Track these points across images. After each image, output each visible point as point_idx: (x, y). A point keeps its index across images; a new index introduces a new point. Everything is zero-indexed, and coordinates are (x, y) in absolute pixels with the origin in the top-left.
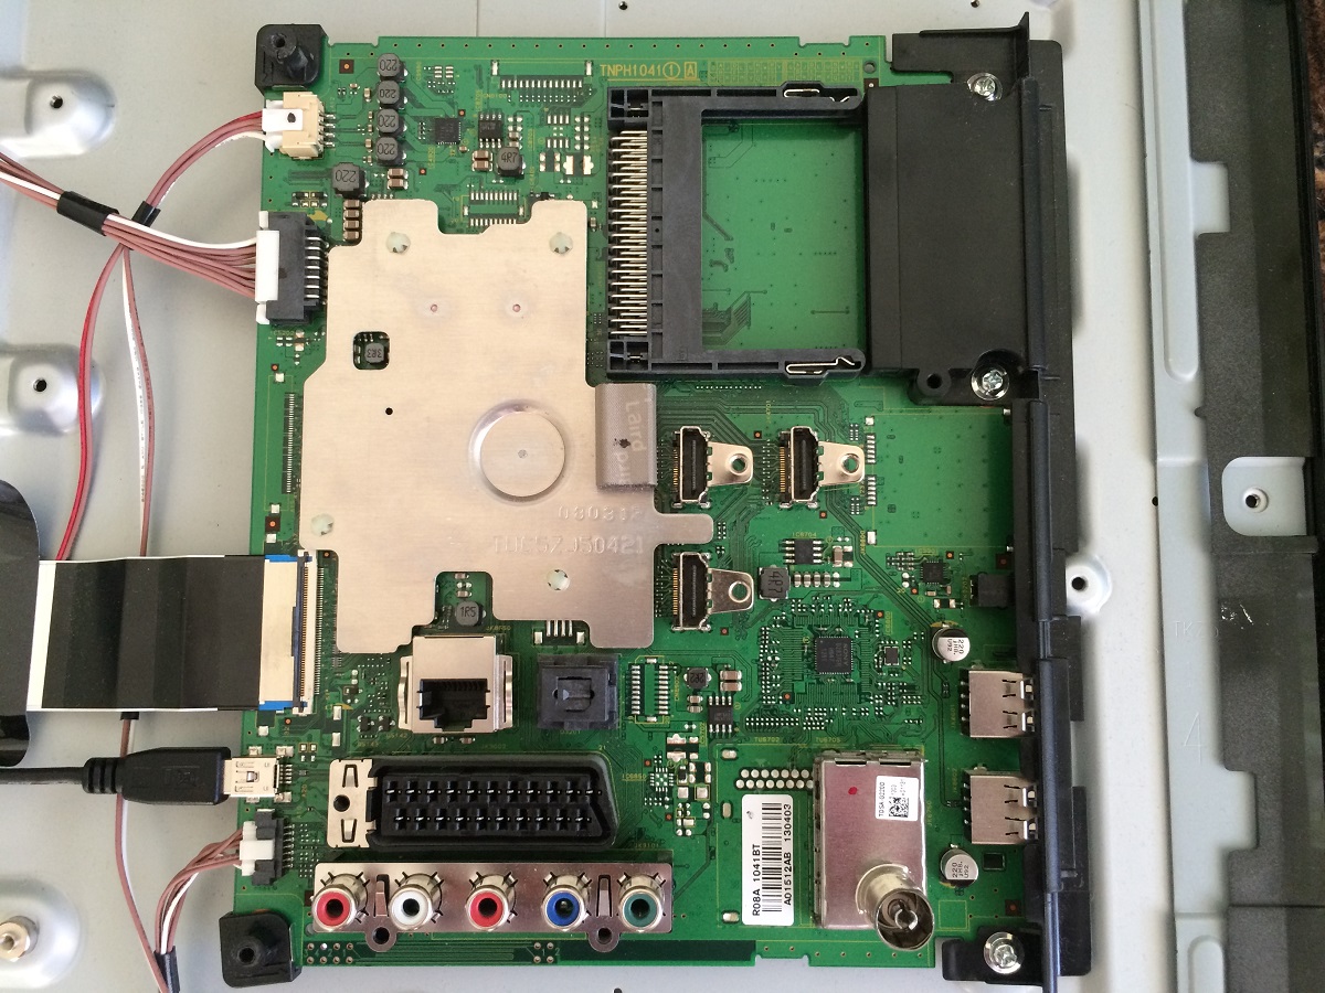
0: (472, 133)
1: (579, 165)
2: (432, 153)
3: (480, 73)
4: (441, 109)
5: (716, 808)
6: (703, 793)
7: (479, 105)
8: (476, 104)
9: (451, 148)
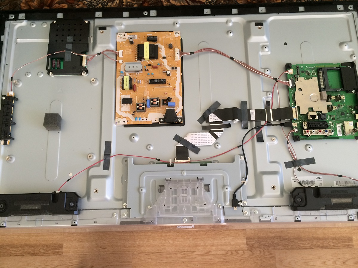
0: (305, 72)
1: (315, 74)
2: (302, 74)
3: (305, 67)
4: (302, 70)
5: (334, 127)
6: (333, 125)
7: (306, 70)
8: (305, 69)
9: (304, 73)
